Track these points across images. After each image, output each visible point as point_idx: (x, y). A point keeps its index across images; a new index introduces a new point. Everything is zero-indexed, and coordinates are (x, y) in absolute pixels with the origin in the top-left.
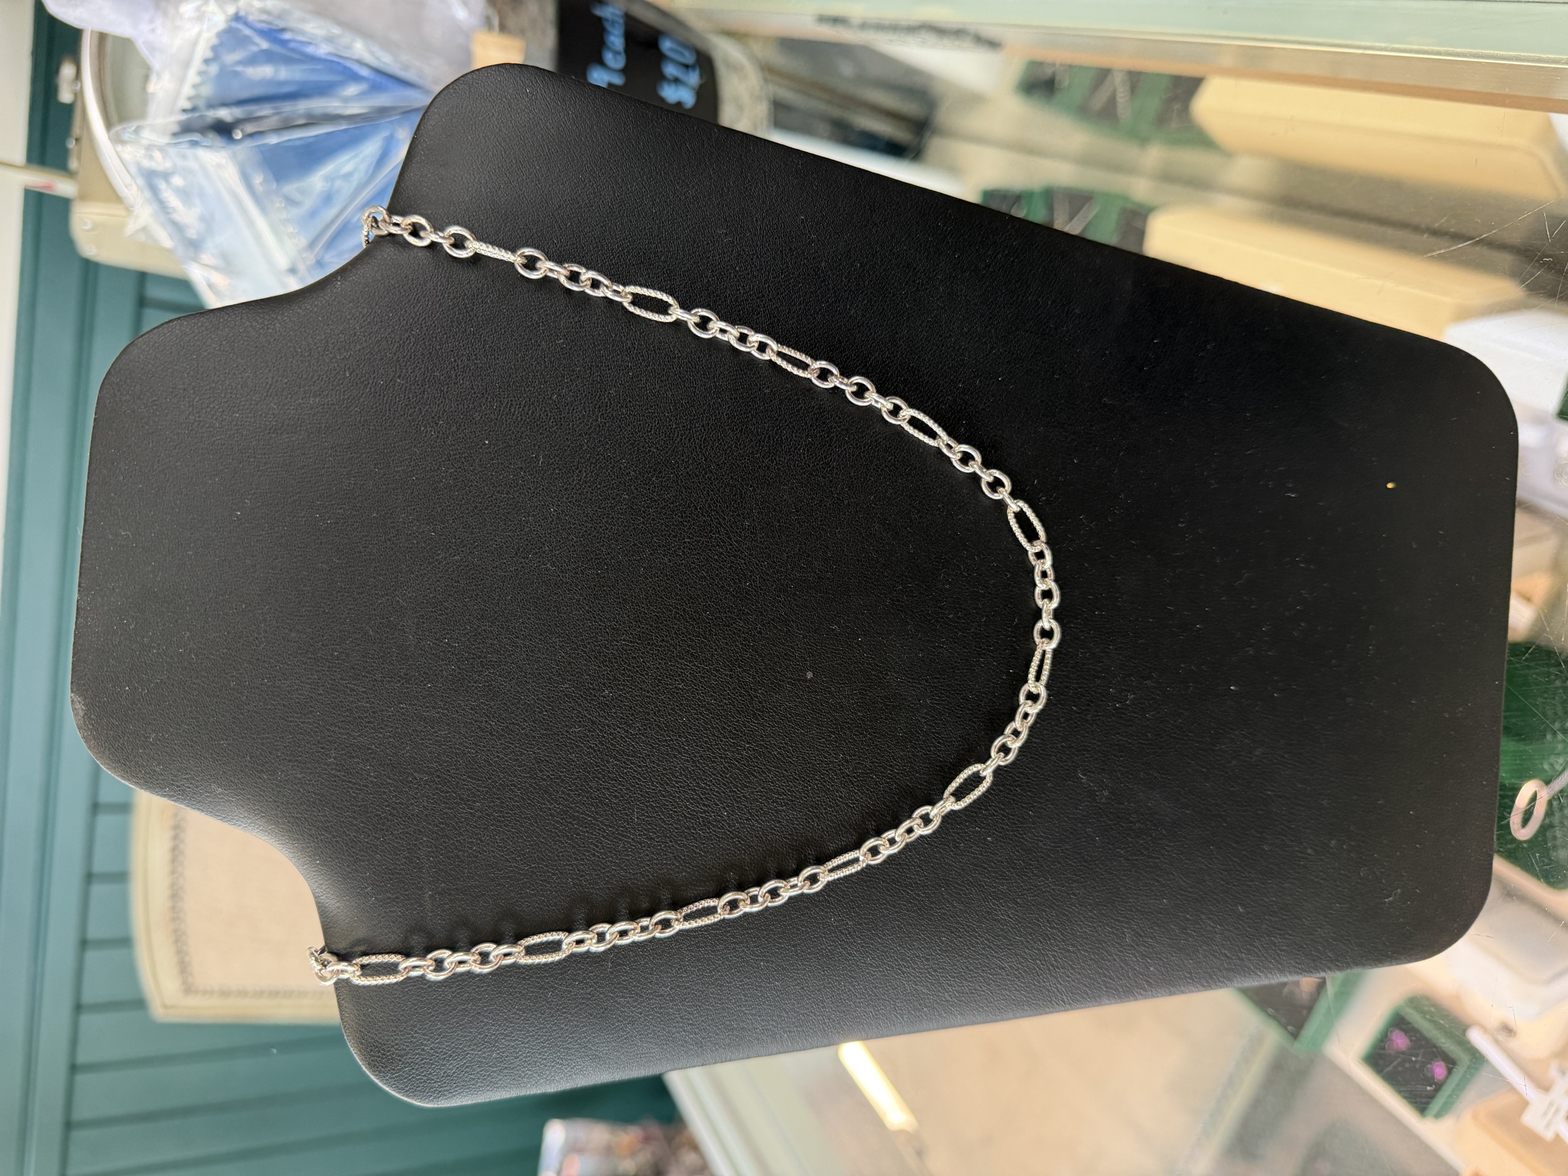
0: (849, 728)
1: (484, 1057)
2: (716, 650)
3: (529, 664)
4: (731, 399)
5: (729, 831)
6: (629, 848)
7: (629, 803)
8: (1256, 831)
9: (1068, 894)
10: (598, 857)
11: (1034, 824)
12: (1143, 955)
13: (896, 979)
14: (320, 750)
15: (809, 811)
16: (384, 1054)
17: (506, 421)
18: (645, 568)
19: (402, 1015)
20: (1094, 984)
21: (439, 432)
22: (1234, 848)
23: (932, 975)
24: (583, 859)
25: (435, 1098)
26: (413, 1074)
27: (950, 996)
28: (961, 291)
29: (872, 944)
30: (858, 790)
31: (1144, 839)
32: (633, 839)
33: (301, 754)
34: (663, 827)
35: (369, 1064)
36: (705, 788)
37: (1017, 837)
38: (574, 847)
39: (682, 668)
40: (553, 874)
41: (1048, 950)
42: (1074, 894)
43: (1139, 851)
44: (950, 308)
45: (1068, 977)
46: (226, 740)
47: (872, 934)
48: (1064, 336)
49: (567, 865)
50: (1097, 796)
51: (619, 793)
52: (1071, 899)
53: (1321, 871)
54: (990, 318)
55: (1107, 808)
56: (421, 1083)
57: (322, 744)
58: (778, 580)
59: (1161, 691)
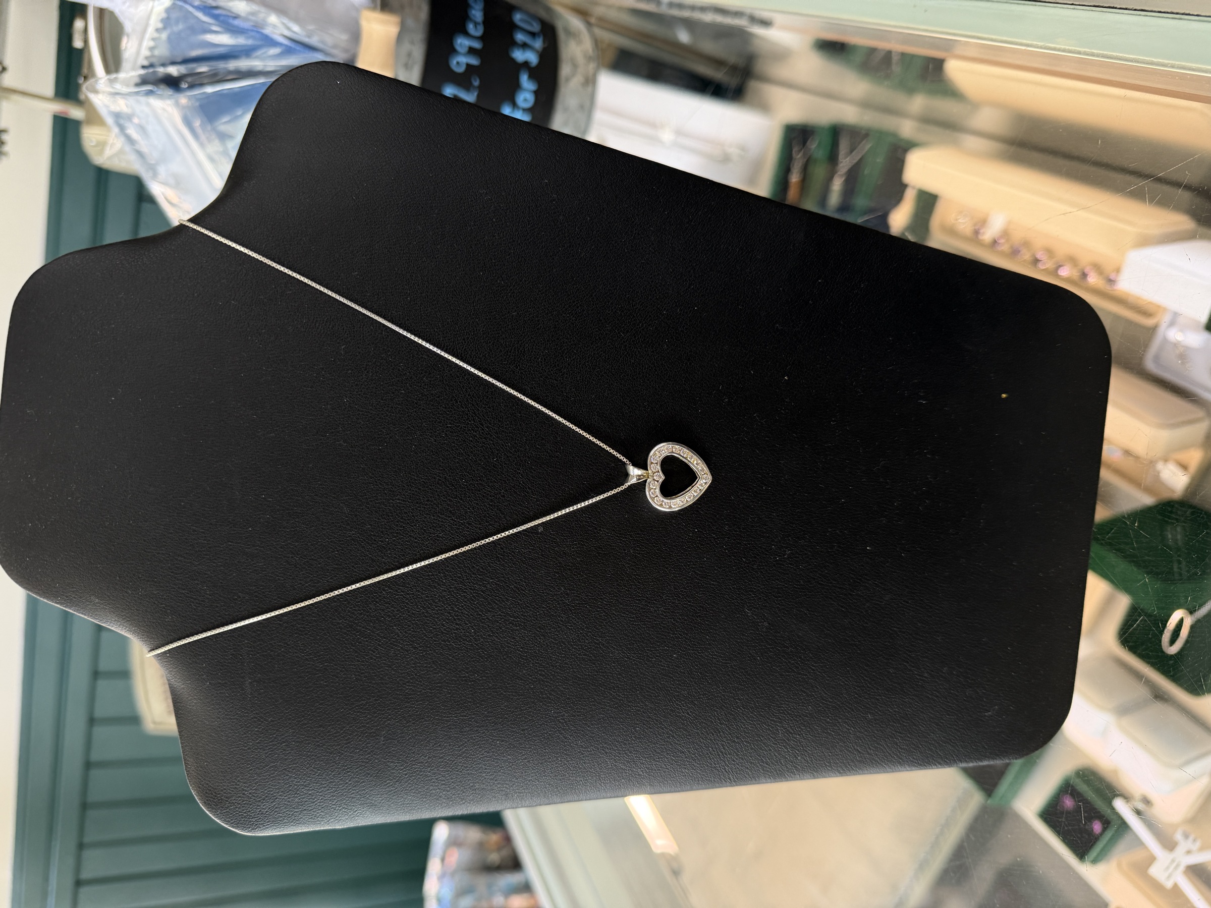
0: (569, 569)
1: (289, 801)
2: (469, 508)
3: (325, 516)
4: (486, 319)
5: (475, 644)
6: (399, 654)
7: (399, 621)
8: (884, 658)
9: (735, 699)
10: (375, 660)
11: (710, 644)
12: (793, 747)
13: (600, 757)
14: (170, 574)
15: (537, 631)
16: (216, 796)
17: (312, 333)
18: (415, 446)
19: (229, 768)
20: (754, 768)
21: (262, 341)
22: (866, 670)
23: (628, 756)
24: (364, 661)
25: (253, 829)
26: (237, 811)
27: (642, 771)
28: (668, 240)
29: (583, 731)
30: (575, 616)
31: (794, 660)
32: (401, 648)
33: (156, 576)
34: (425, 639)
35: (205, 803)
36: (458, 612)
37: (696, 655)
38: (356, 652)
39: (442, 522)
40: (341, 671)
41: (718, 741)
42: (738, 699)
43: (791, 669)
44: (659, 253)
45: (734, 761)
46: (102, 564)
47: (583, 723)
48: (748, 276)
49: (351, 665)
50: (759, 626)
51: (392, 613)
52: (737, 703)
53: (935, 691)
54: (690, 261)
55: (767, 635)
56: (242, 818)
57: (171, 569)
58: (519, 457)
59: (812, 549)
